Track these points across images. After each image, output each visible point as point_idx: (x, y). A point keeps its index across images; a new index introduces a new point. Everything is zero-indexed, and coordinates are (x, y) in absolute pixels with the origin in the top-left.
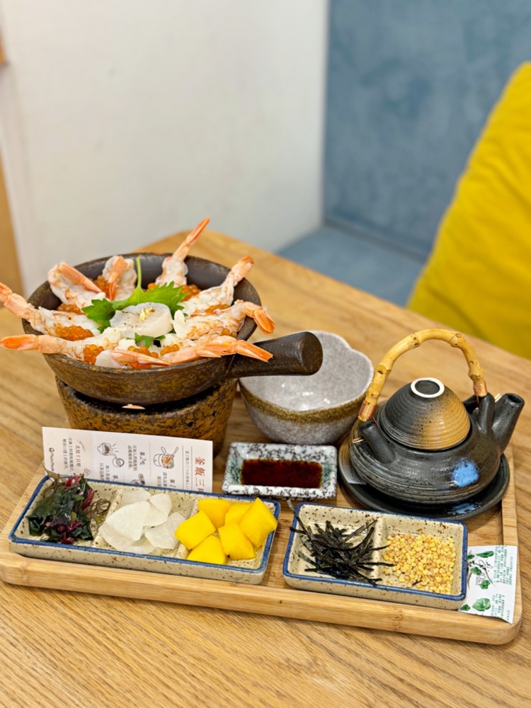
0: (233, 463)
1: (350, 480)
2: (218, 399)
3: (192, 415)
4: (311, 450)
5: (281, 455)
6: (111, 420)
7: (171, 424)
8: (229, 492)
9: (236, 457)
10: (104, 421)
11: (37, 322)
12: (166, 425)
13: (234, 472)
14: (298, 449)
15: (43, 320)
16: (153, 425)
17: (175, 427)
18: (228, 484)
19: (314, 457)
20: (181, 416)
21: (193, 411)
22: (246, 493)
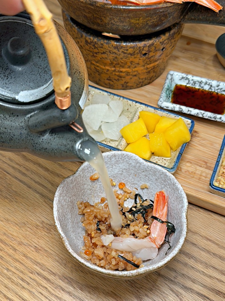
0: (168, 86)
2: (168, 39)
3: (147, 48)
4: (223, 85)
7: (131, 52)
8: (162, 107)
9: (171, 81)
10: (86, 41)
12: (128, 52)
13: (168, 93)
14: (214, 83)
16: (119, 51)
17: (134, 55)
18: (162, 101)
20: (140, 47)
21: (148, 44)
22: (173, 110)
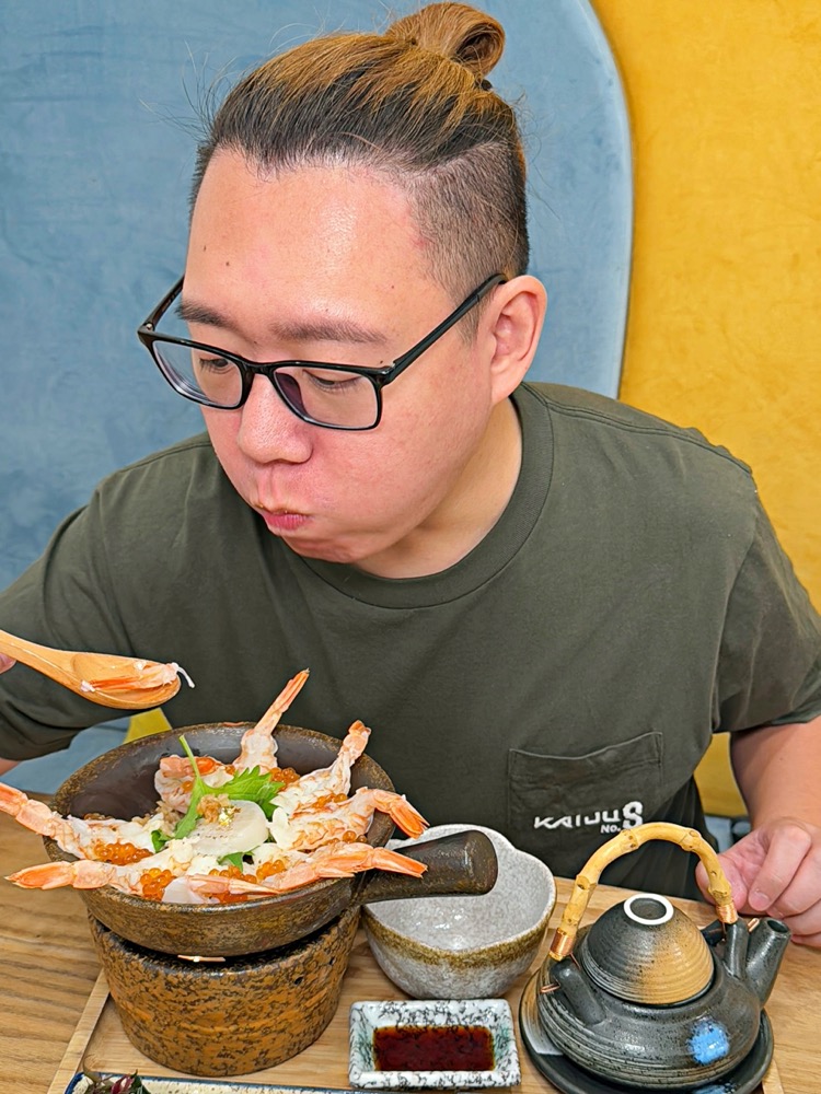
0: (360, 1036)
1: (540, 1048)
2: (338, 938)
3: (301, 966)
4: (472, 1007)
5: (430, 1018)
6: (179, 982)
7: (271, 984)
8: (361, 1085)
9: (364, 1025)
10: (168, 983)
11: (68, 839)
12: (264, 984)
13: (363, 1049)
14: (453, 1007)
15: (76, 836)
16: (244, 987)
17: (277, 987)
18: (359, 1072)
19: (479, 1018)
20: (287, 969)
21: (303, 959)
22: (387, 1085)
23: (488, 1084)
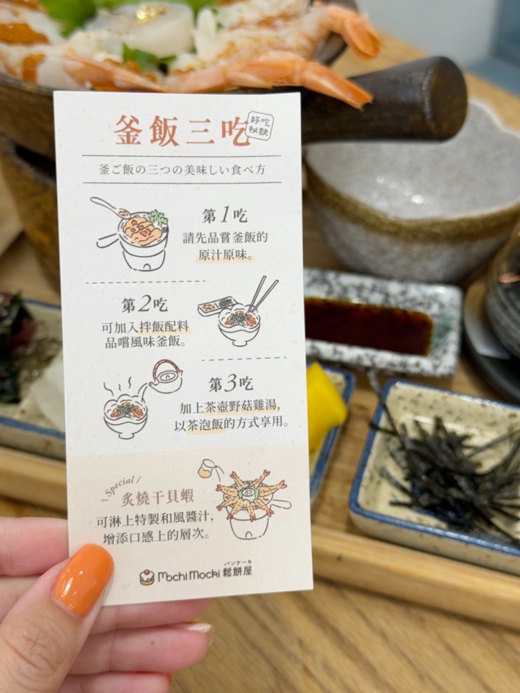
1: (483, 349)
5: (365, 295)
14: (394, 288)
19: (421, 304)
23: (414, 370)
